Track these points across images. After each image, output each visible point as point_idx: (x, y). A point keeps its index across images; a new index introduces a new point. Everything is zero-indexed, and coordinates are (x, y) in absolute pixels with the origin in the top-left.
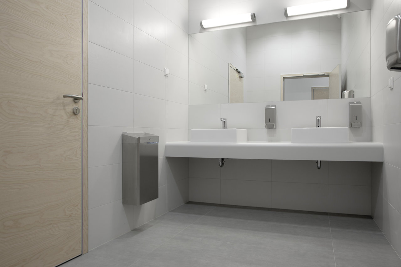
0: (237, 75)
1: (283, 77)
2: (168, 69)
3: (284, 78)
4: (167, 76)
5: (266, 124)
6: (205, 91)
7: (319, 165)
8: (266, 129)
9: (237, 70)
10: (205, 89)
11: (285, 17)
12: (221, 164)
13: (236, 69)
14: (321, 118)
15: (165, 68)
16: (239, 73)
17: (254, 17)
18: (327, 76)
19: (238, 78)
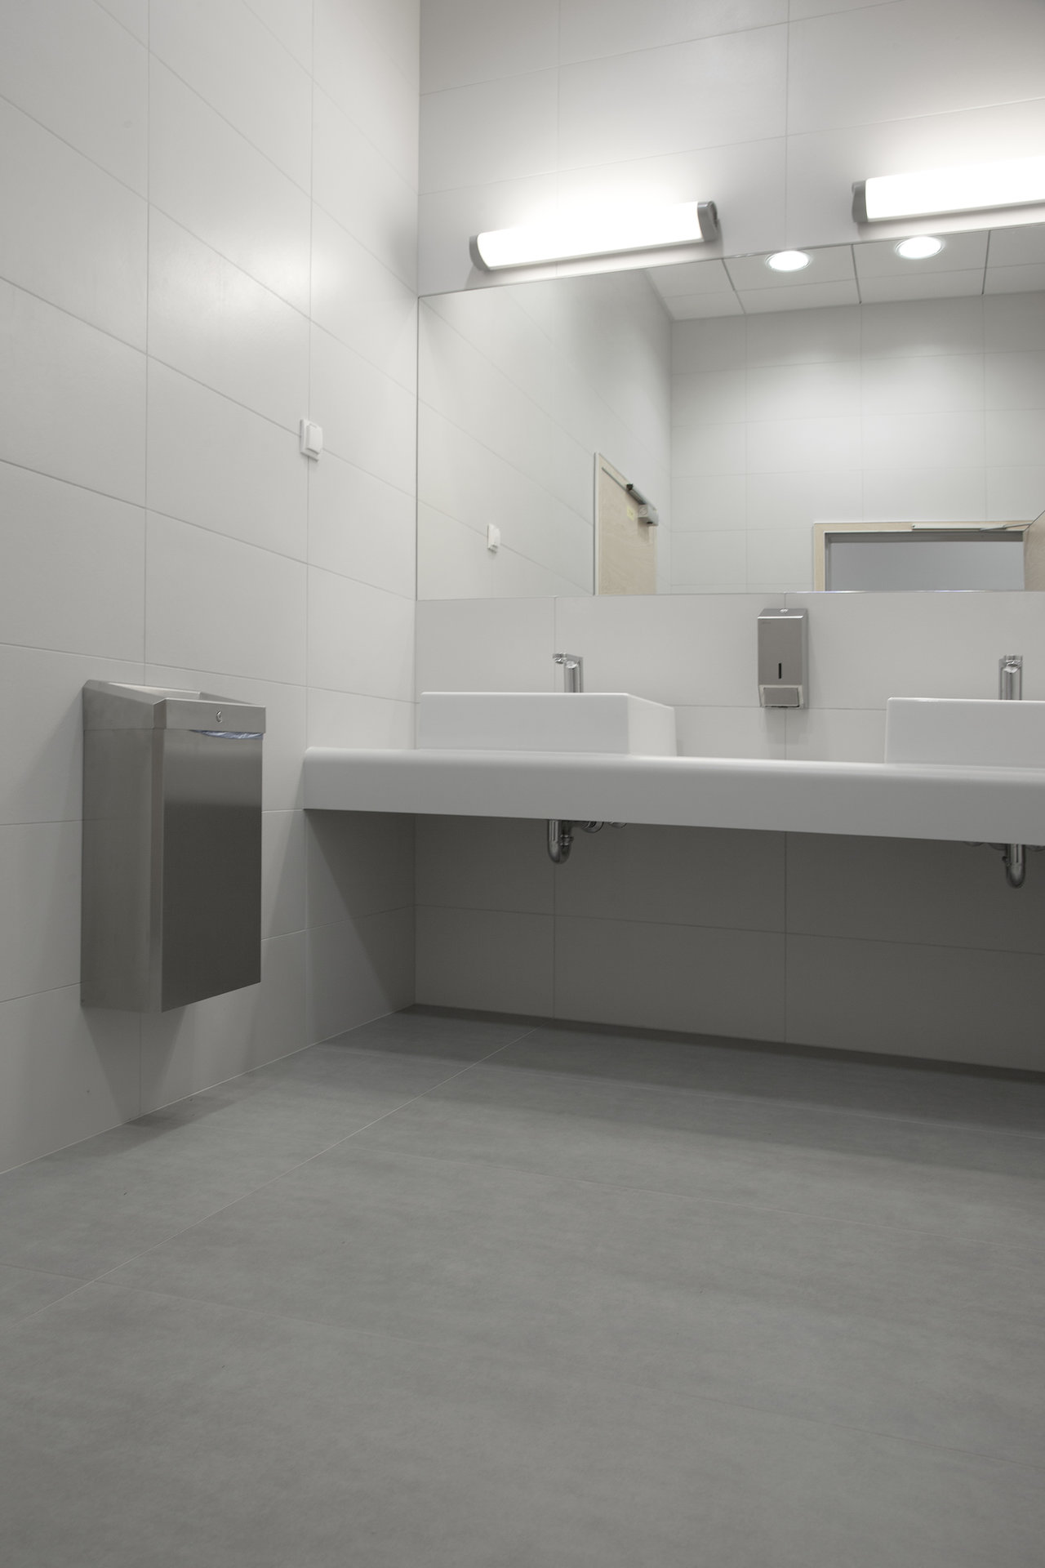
0: (630, 511)
1: (826, 534)
2: (319, 429)
3: (831, 538)
4: (316, 461)
5: (762, 687)
6: (493, 550)
7: (1017, 871)
8: (763, 709)
9: (630, 487)
10: (492, 542)
11: (855, 225)
12: (555, 849)
13: (624, 484)
14: (1020, 668)
15: (306, 423)
16: (639, 502)
17: (709, 217)
18: (1017, 536)
19: (635, 526)
